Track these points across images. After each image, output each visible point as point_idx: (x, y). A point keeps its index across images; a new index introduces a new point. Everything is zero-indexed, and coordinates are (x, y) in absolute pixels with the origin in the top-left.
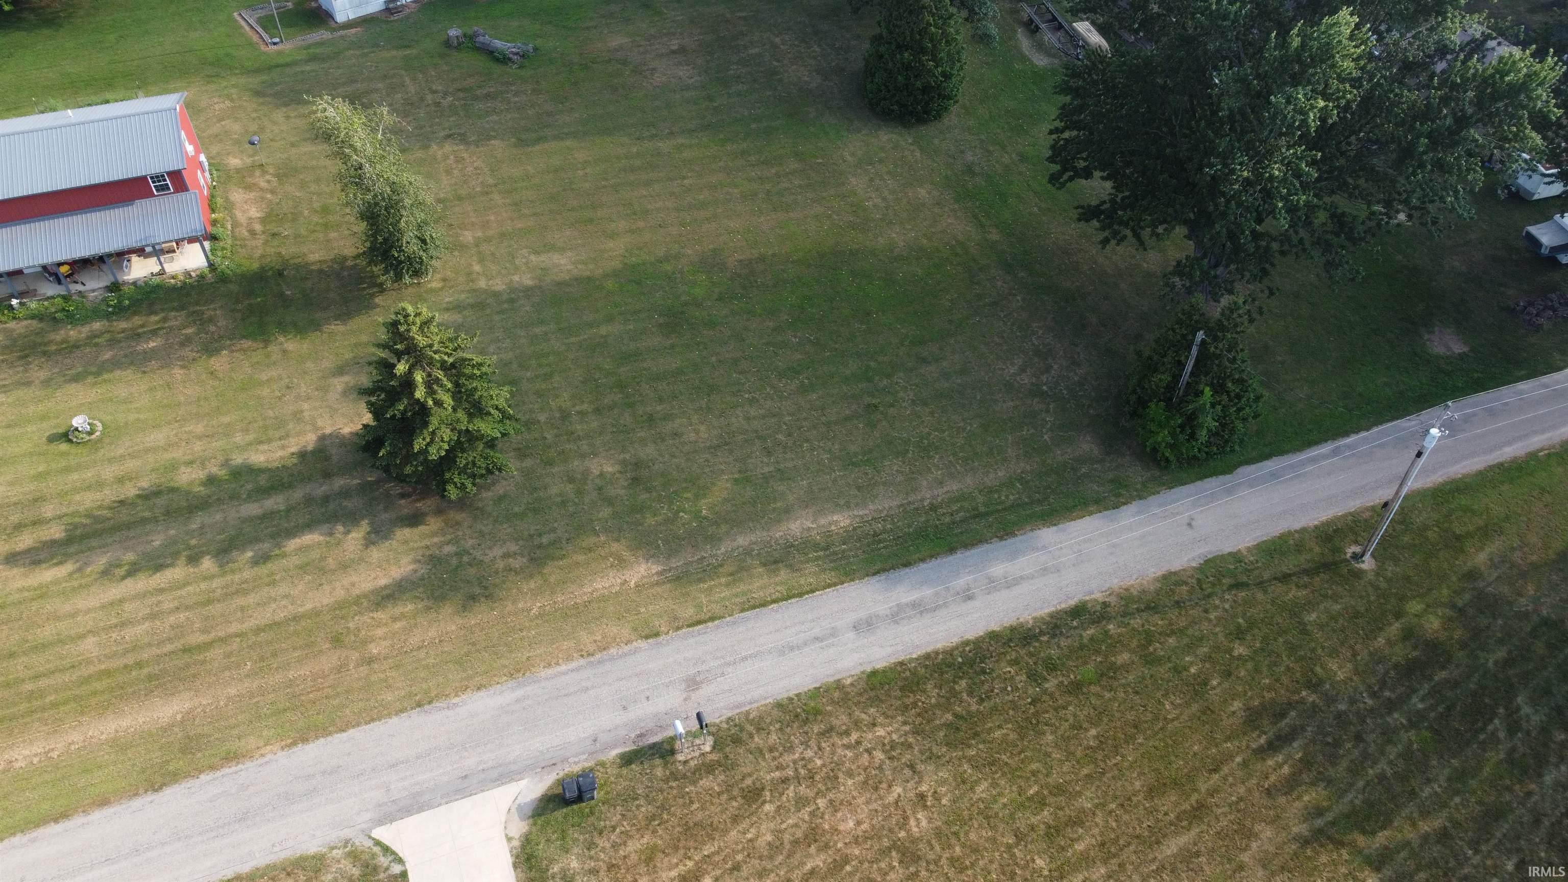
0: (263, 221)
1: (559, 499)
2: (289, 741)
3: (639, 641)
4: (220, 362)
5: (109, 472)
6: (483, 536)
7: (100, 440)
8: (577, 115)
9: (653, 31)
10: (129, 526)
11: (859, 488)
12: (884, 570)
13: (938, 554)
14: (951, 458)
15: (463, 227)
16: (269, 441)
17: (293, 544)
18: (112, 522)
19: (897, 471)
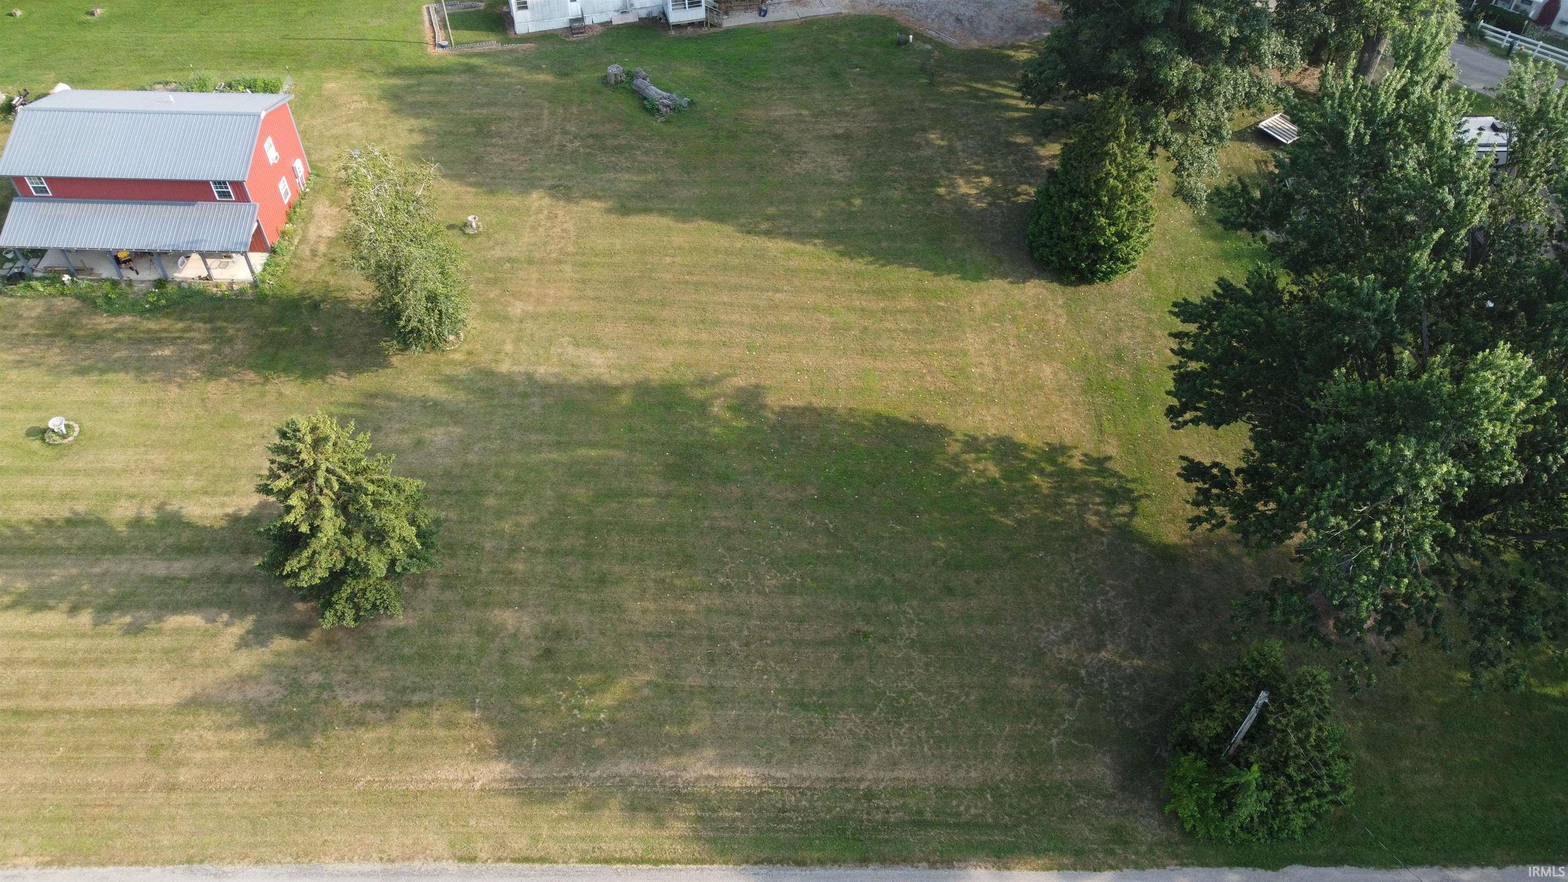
0: (332, 242)
1: (455, 652)
2: (48, 859)
3: (450, 861)
4: (214, 389)
5: (58, 484)
6: (356, 673)
7: (70, 446)
8: (697, 191)
9: (825, 106)
10: (43, 551)
11: (793, 741)
12: (769, 861)
13: (844, 861)
14: (923, 734)
15: (516, 296)
16: (214, 493)
17: (174, 621)
18: (32, 542)
19: (850, 731)
